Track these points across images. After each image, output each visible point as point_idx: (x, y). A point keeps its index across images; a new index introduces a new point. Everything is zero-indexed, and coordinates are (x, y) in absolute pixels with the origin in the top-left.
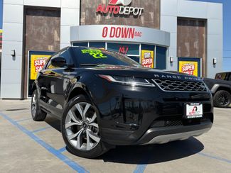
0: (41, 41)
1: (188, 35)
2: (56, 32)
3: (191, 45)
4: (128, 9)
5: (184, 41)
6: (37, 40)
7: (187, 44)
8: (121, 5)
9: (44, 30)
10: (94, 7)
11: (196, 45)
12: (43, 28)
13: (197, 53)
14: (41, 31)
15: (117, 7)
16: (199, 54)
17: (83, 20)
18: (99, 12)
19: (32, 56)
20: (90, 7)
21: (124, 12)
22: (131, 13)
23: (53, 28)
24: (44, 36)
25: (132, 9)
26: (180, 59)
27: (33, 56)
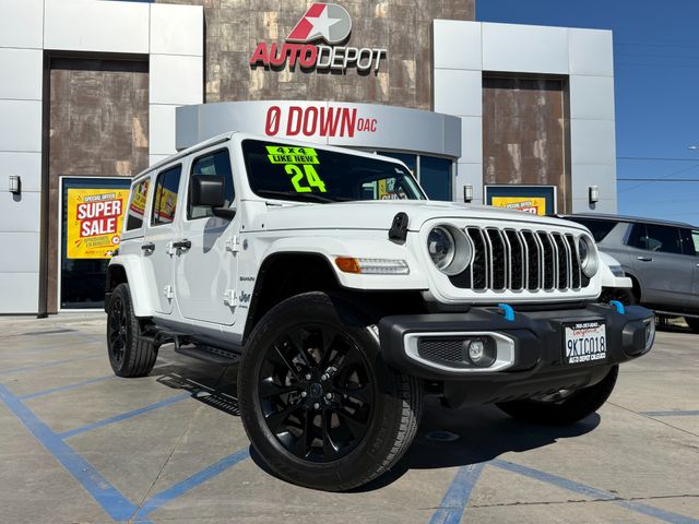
0: (96, 150)
1: (516, 122)
2: (137, 122)
3: (526, 150)
4: (342, 53)
5: (505, 141)
6: (84, 147)
7: (514, 149)
8: (322, 40)
9: (102, 118)
10: (245, 48)
11: (539, 150)
12: (99, 111)
13: (544, 171)
14: (96, 121)
15: (310, 47)
16: (549, 176)
17: (213, 86)
18: (260, 63)
19: (71, 192)
20: (234, 48)
21: (330, 61)
22: (352, 64)
23: (129, 112)
24: (104, 136)
25: (352, 54)
26: (493, 192)
27: (73, 193)
